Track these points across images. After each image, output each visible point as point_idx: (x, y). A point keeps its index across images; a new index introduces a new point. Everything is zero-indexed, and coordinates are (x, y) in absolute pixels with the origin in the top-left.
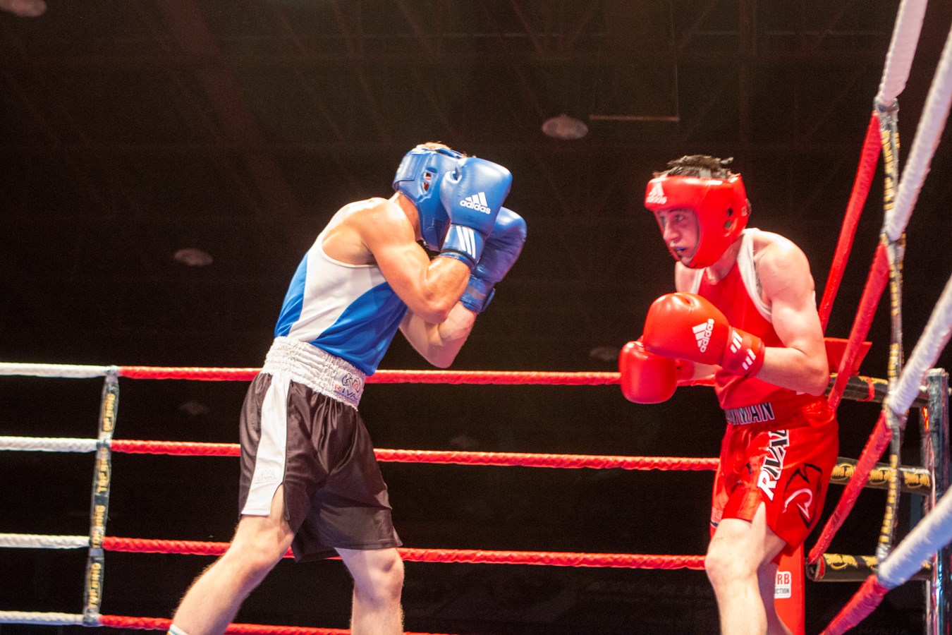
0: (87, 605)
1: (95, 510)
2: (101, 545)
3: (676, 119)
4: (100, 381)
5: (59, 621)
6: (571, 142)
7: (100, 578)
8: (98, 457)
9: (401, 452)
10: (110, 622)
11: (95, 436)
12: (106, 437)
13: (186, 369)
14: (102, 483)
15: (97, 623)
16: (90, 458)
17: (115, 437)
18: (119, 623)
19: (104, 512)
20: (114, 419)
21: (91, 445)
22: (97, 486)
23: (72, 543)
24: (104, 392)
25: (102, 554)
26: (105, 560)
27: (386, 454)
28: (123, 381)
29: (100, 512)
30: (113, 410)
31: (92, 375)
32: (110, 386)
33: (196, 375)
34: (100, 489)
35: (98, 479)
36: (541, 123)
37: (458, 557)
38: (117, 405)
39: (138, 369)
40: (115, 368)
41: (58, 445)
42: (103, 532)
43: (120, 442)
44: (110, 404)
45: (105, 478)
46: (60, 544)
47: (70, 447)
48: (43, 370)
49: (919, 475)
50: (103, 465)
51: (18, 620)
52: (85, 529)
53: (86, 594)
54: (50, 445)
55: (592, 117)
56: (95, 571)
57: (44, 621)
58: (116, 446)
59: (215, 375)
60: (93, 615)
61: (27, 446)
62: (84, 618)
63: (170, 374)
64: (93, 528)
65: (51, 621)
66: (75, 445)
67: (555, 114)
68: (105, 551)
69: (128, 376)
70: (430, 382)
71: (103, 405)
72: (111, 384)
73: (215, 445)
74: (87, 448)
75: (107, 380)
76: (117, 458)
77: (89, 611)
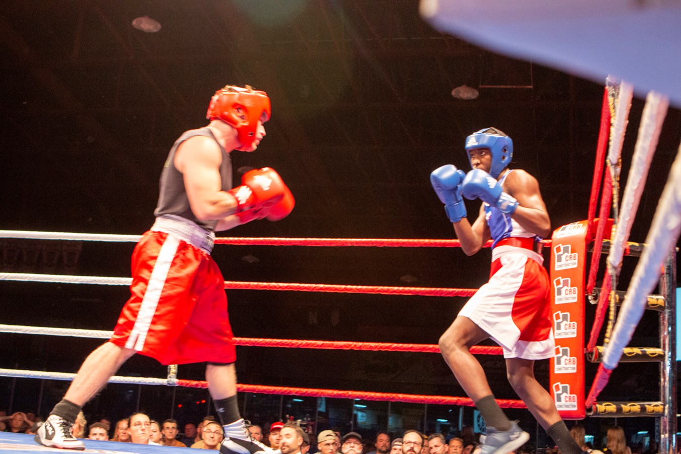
0: (170, 374)
3: (531, 87)
5: (154, 382)
6: (469, 101)
9: (349, 287)
10: (182, 384)
13: (226, 238)
15: (175, 384)
18: (187, 384)
27: (340, 288)
33: (231, 241)
36: (451, 90)
37: (381, 347)
49: (657, 299)
55: (481, 86)
57: (145, 382)
59: (241, 242)
60: (172, 379)
62: (168, 381)
65: (149, 383)
67: (459, 85)
70: (365, 245)
73: (242, 283)
77: (170, 377)
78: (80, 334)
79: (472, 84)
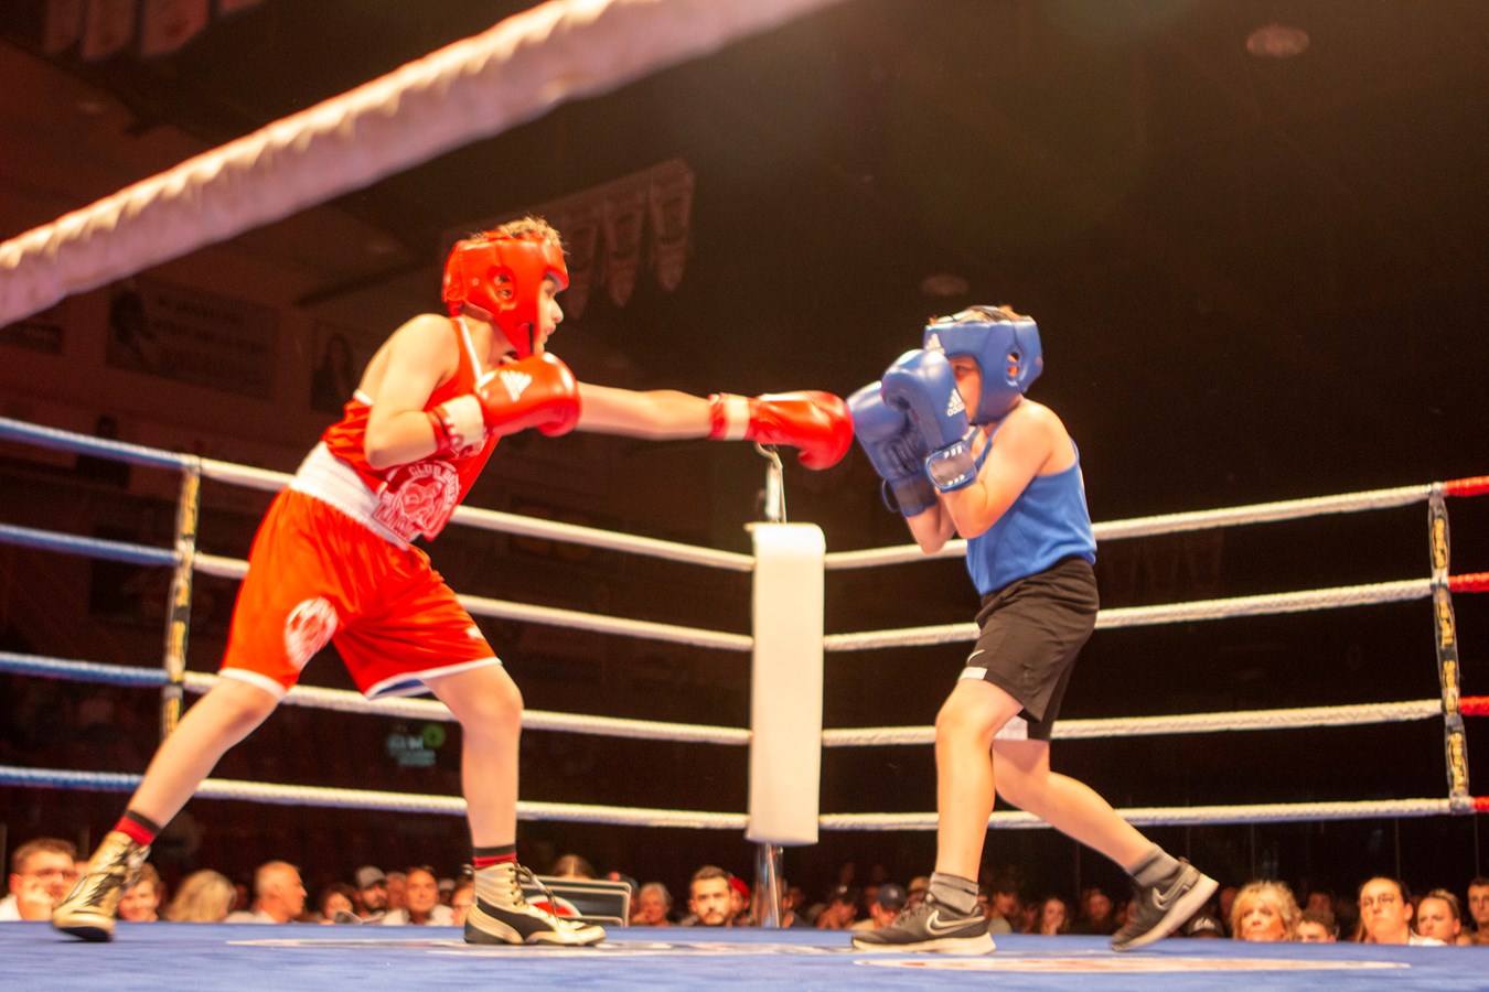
0: (1453, 786)
1: (1442, 667)
2: (1459, 710)
4: (1422, 506)
5: (1419, 810)
7: (1463, 753)
8: (1436, 600)
10: (1485, 806)
11: (1428, 575)
12: (1441, 575)
14: (1447, 633)
15: (1468, 809)
16: (1426, 605)
17: (1453, 572)
19: (1455, 670)
20: (1447, 551)
21: (1423, 588)
22: (1440, 638)
23: (1421, 711)
24: (1430, 519)
25: (1461, 721)
26: (1466, 729)
28: (1452, 501)
29: (1450, 669)
30: (1445, 539)
31: (1411, 500)
32: (1435, 509)
34: (1444, 642)
35: (1440, 629)
38: (1448, 533)
39: (1467, 483)
40: (1438, 486)
41: (1383, 594)
42: (1457, 695)
43: (1460, 579)
44: (1439, 530)
45: (1448, 625)
46: (1406, 713)
47: (1399, 594)
50: (1444, 610)
51: (1368, 813)
52: (1435, 692)
53: (1448, 774)
54: (1372, 595)
56: (1456, 744)
57: (1402, 811)
58: (1454, 585)
60: (1460, 799)
61: (1345, 599)
62: (1451, 805)
64: (1444, 691)
65: (1411, 811)
66: (1403, 590)
68: (1464, 717)
69: (1456, 494)
71: (1431, 536)
72: (1437, 509)
74: (1420, 592)
75: (1431, 503)
76: (1459, 598)
77: (1455, 794)
78: (1244, 722)
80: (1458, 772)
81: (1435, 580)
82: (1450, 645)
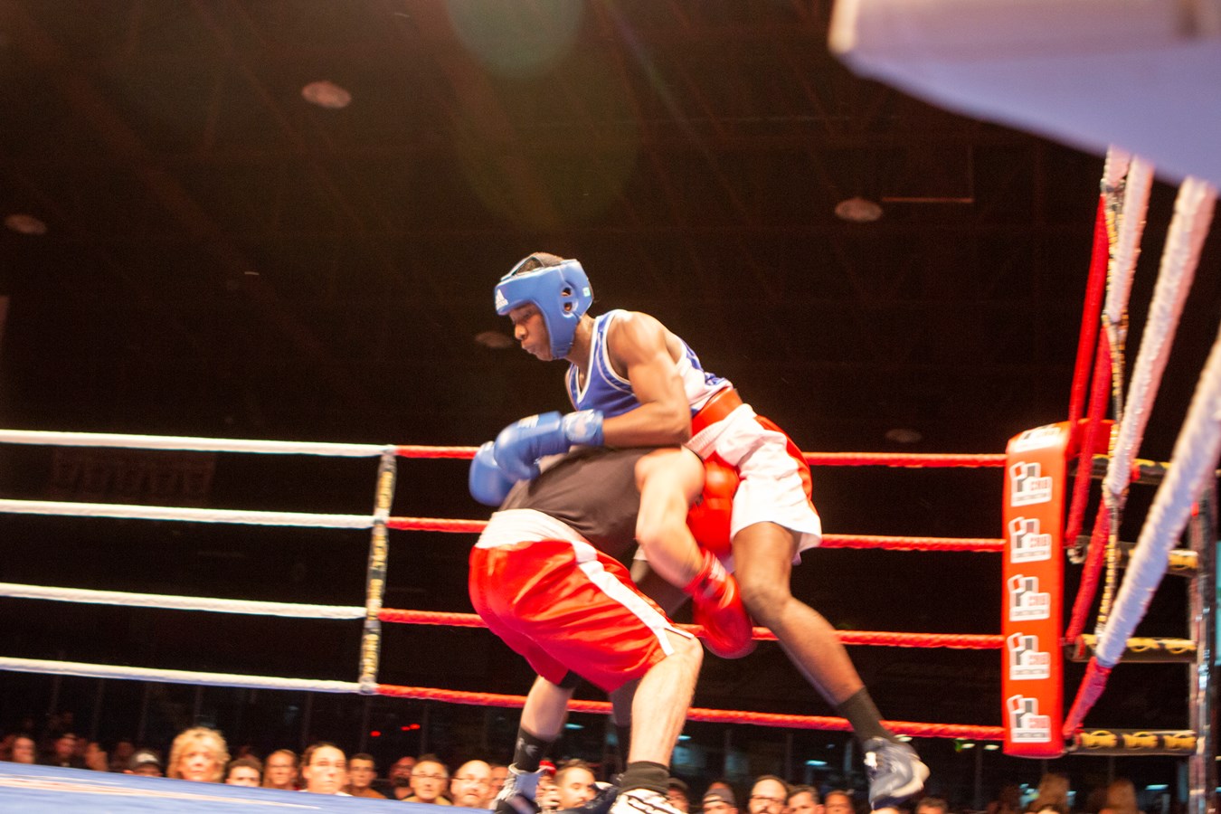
0: (364, 675)
1: (370, 584)
2: (377, 616)
3: (969, 200)
4: (376, 460)
5: (338, 689)
6: (866, 225)
7: (375, 649)
8: (375, 533)
10: (385, 691)
11: (371, 513)
12: (382, 513)
13: (459, 448)
14: (379, 557)
15: (373, 692)
16: (367, 534)
17: (392, 514)
18: (394, 692)
19: (380, 586)
20: (390, 496)
21: (367, 521)
22: (373, 561)
23: (350, 614)
24: (380, 470)
25: (378, 625)
26: (381, 631)
28: (401, 460)
29: (376, 586)
30: (390, 487)
31: (369, 454)
32: (387, 465)
34: (376, 564)
35: (375, 554)
36: (834, 204)
38: (393, 483)
39: (414, 448)
40: (392, 448)
42: (379, 604)
43: (396, 519)
44: (386, 482)
45: (381, 553)
46: (338, 614)
47: (348, 523)
48: (326, 450)
49: (1185, 557)
50: (380, 541)
52: (361, 600)
53: (361, 664)
54: (329, 522)
55: (886, 200)
56: (371, 643)
57: (323, 688)
58: (392, 523)
60: (367, 683)
61: (307, 522)
62: (361, 687)
63: (443, 453)
64: (370, 600)
65: (329, 689)
66: (352, 521)
67: (848, 196)
68: (381, 622)
69: (405, 456)
71: (380, 483)
72: (388, 463)
74: (363, 524)
75: (384, 459)
76: (394, 535)
77: (364, 680)
79: (870, 196)
80: (369, 662)
81: (376, 517)
82: (379, 567)
